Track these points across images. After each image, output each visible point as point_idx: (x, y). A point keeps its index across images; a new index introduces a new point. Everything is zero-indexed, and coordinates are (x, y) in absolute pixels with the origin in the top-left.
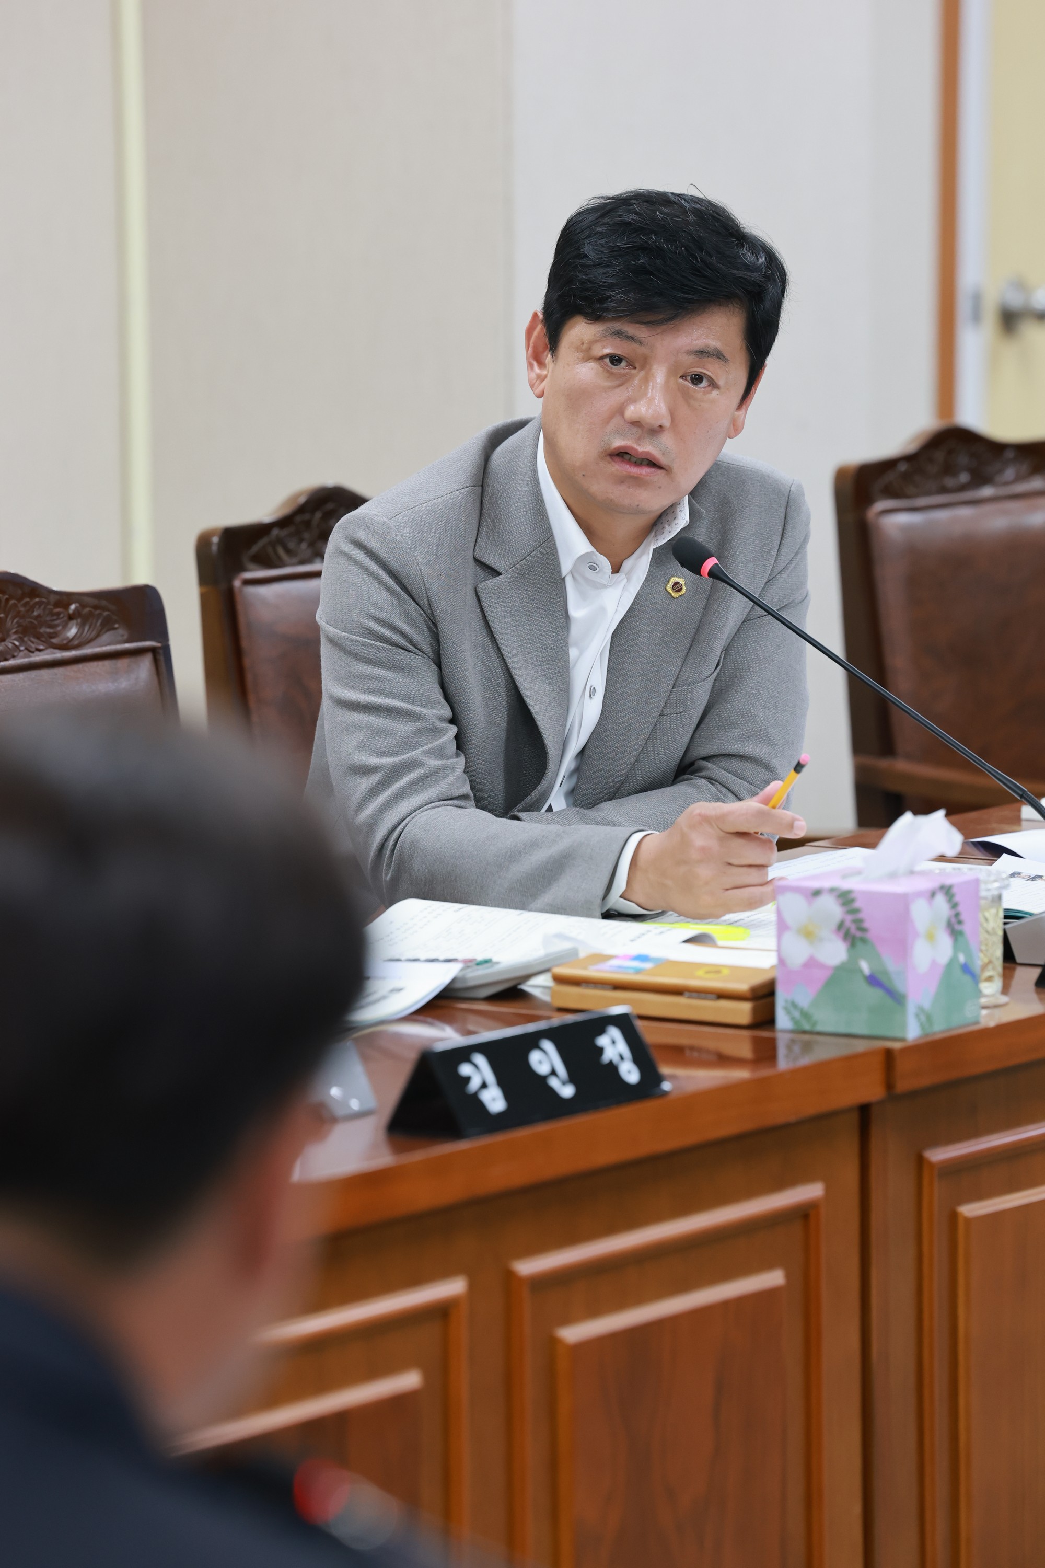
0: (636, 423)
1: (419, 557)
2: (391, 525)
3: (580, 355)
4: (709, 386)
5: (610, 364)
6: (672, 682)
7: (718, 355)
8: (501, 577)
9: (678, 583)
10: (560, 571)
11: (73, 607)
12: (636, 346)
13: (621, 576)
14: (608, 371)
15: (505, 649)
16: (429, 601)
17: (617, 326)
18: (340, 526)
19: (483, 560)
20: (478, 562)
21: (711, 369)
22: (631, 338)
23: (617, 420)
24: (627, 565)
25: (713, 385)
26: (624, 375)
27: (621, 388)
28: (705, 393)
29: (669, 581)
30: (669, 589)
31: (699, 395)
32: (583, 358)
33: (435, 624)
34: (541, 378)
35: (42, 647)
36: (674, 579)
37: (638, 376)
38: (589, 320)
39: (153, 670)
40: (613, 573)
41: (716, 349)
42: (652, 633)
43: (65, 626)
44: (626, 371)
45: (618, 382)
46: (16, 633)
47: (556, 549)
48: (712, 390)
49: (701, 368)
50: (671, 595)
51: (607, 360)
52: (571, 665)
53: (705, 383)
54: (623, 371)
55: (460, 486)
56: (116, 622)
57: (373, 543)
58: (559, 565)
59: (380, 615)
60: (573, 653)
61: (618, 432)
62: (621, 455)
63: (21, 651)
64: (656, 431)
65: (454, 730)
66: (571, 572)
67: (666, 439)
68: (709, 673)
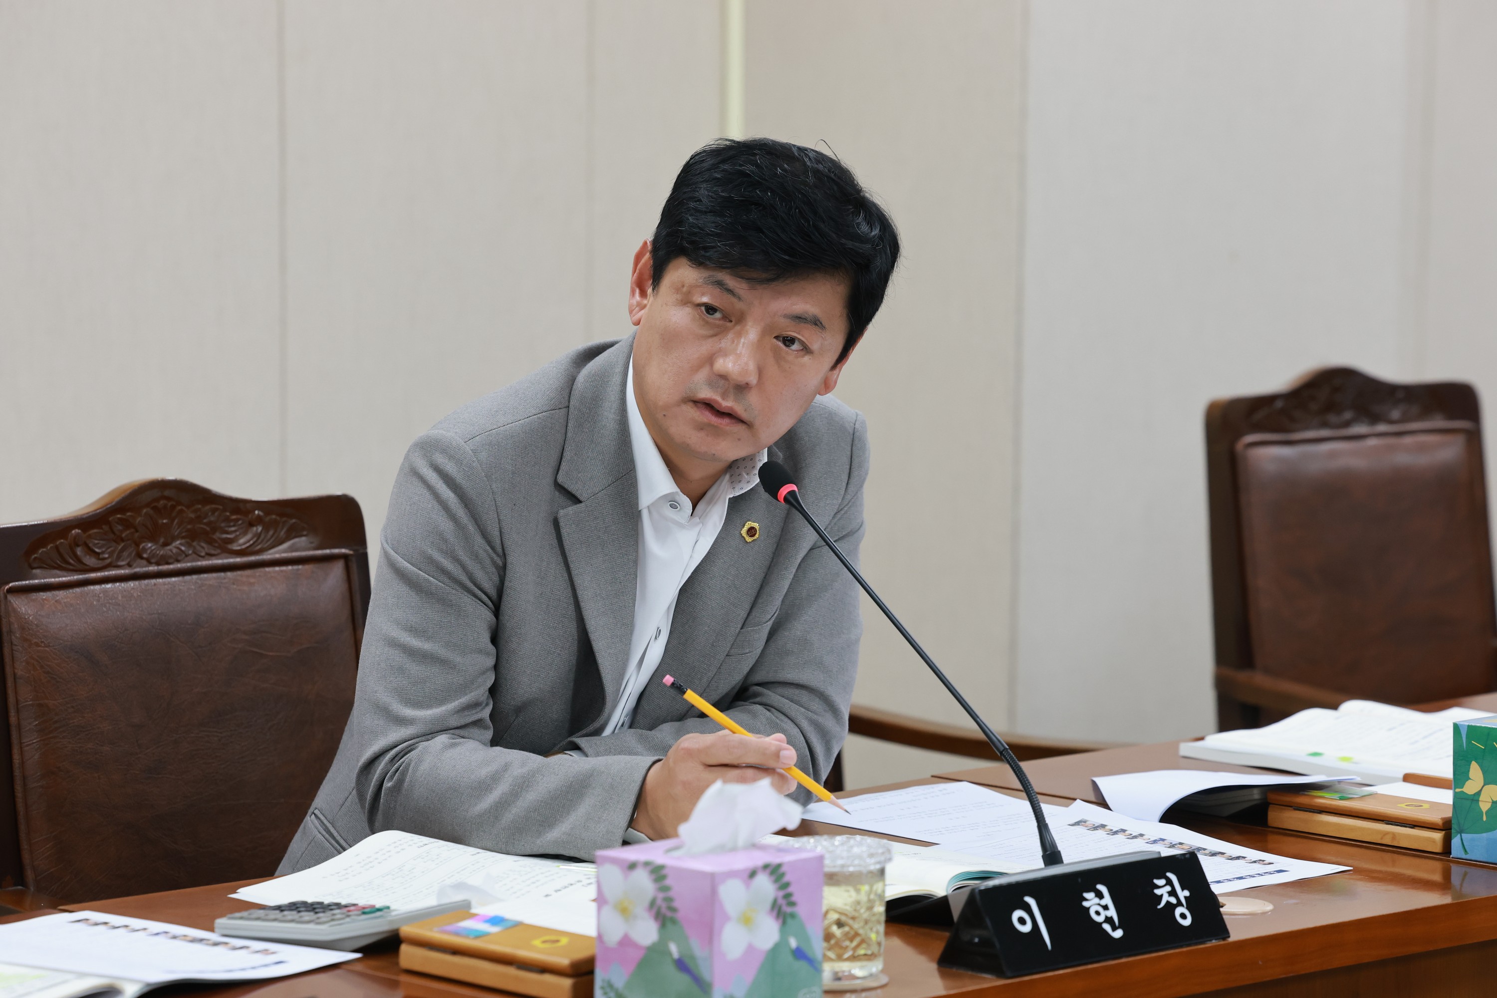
0: (723, 378)
1: (494, 486)
2: (466, 447)
3: (677, 298)
4: (802, 349)
5: (705, 313)
7: (816, 323)
8: (581, 505)
9: (755, 530)
10: (638, 505)
12: (734, 300)
14: (704, 319)
16: (500, 536)
17: (718, 276)
19: (566, 487)
20: (560, 488)
22: (730, 291)
23: (706, 371)
25: (806, 349)
26: (718, 326)
27: (715, 338)
28: (795, 356)
29: (744, 526)
30: (743, 532)
31: (790, 357)
32: (681, 302)
34: (640, 307)
36: (749, 524)
37: (732, 329)
40: (691, 513)
41: (815, 316)
42: (724, 577)
44: (721, 322)
45: (711, 332)
47: (637, 482)
48: (805, 355)
49: (794, 331)
50: (745, 541)
51: (703, 309)
53: (796, 347)
54: (717, 322)
57: (451, 467)
58: (638, 499)
61: (705, 383)
62: (705, 404)
64: (742, 388)
66: (650, 508)
67: (752, 399)
68: (771, 616)
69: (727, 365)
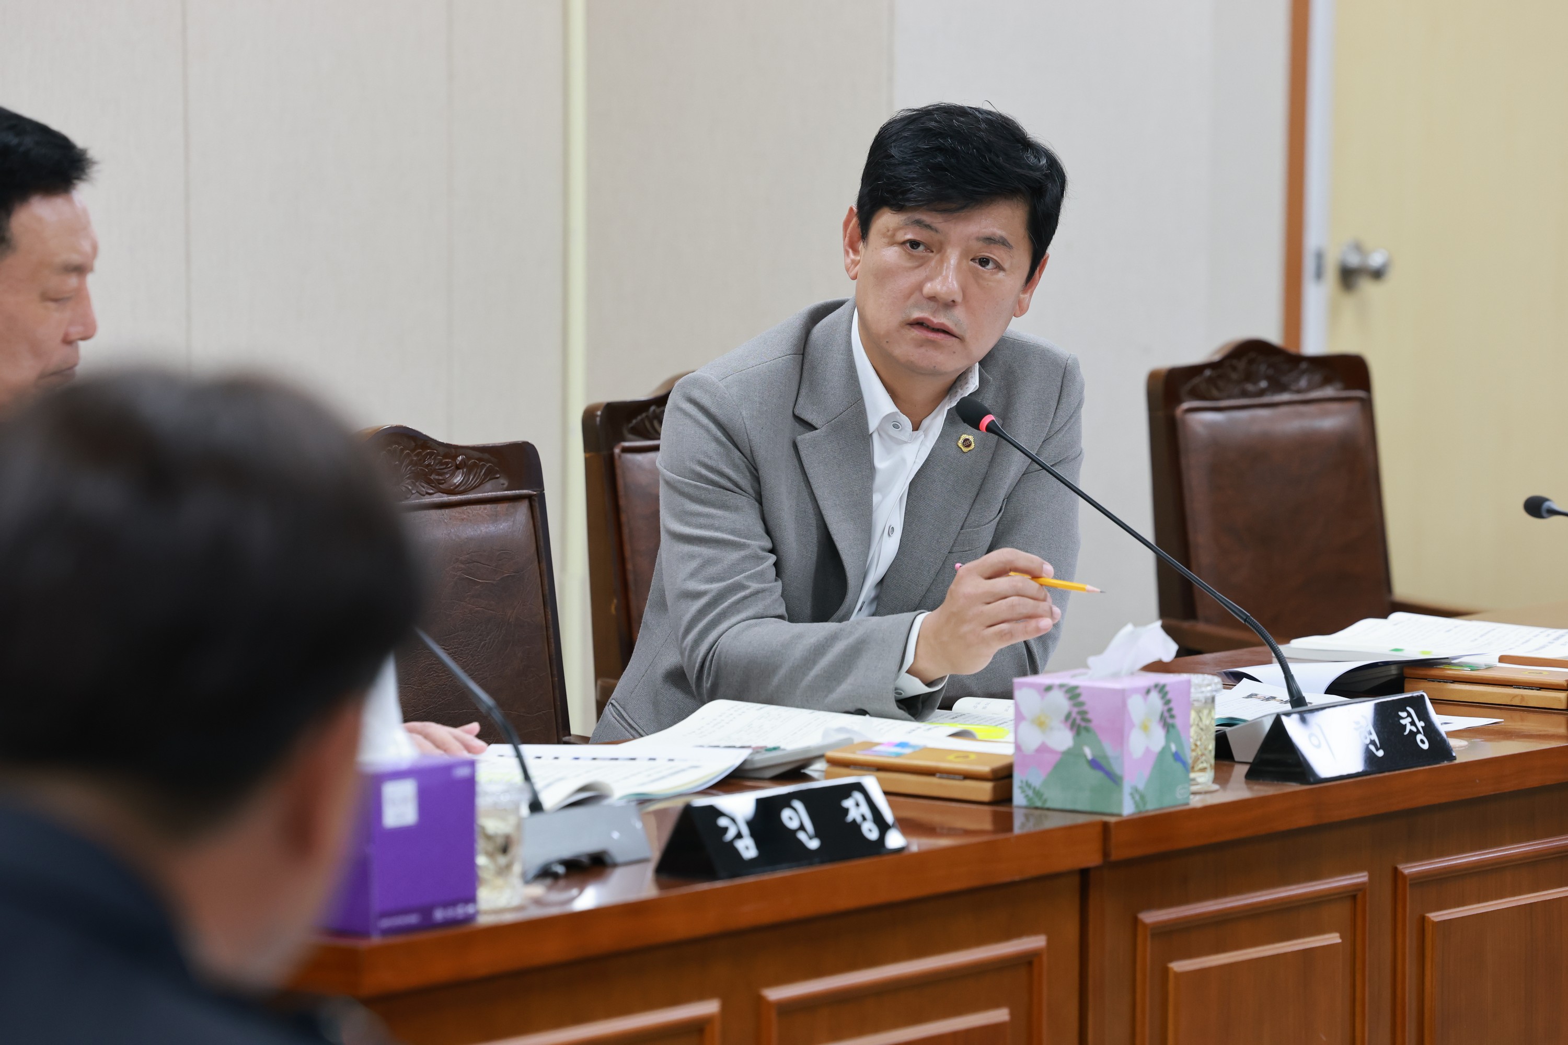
0: (932, 298)
1: (744, 413)
2: (721, 385)
3: (886, 240)
4: (996, 268)
5: (910, 248)
6: (960, 524)
7: (1003, 242)
8: (817, 431)
9: (968, 439)
10: (868, 429)
11: (460, 458)
12: (932, 233)
13: (920, 432)
14: (909, 254)
15: (818, 493)
16: (751, 450)
17: (918, 216)
18: (678, 385)
19: (802, 417)
20: (798, 419)
21: (996, 254)
22: (928, 227)
23: (917, 295)
24: (926, 423)
25: (999, 267)
26: (922, 258)
27: (920, 268)
28: (992, 274)
29: (960, 438)
30: (960, 444)
31: (987, 275)
32: (888, 243)
33: (756, 470)
34: (855, 263)
35: (432, 491)
36: (964, 436)
37: (935, 258)
38: (894, 210)
39: (530, 513)
40: (913, 431)
41: (1002, 237)
42: (944, 482)
43: (453, 475)
44: (926, 254)
45: (916, 264)
46: (409, 478)
47: (865, 409)
48: (998, 272)
49: (989, 253)
50: (962, 450)
51: (908, 245)
52: (874, 509)
53: (991, 266)
54: (922, 254)
55: (782, 354)
56: (497, 472)
57: (706, 401)
58: (867, 424)
59: (709, 462)
60: (876, 498)
61: (917, 306)
62: (919, 324)
63: (413, 494)
64: (950, 305)
65: (773, 558)
66: (877, 429)
67: (959, 313)
68: (993, 517)
69: (932, 287)
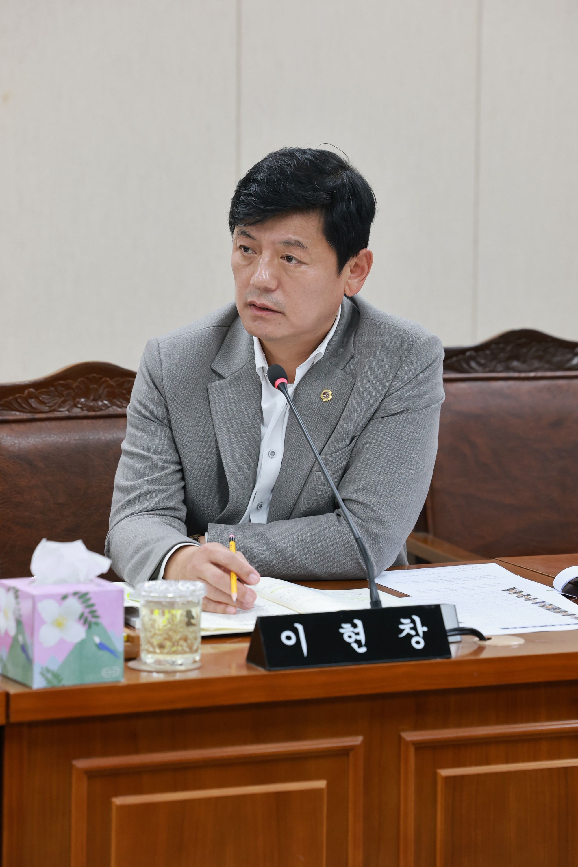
0: (258, 287)
4: (298, 263)
5: (244, 251)
7: (298, 244)
8: (224, 380)
9: (327, 393)
12: (252, 240)
14: (244, 256)
16: (164, 392)
23: (249, 285)
26: (251, 258)
27: (251, 265)
28: (296, 267)
29: (322, 392)
30: (322, 396)
33: (168, 406)
36: (325, 390)
37: (256, 257)
48: (300, 265)
50: (322, 400)
51: (242, 249)
53: (294, 261)
54: (250, 255)
61: (250, 293)
62: (253, 305)
67: (278, 296)
